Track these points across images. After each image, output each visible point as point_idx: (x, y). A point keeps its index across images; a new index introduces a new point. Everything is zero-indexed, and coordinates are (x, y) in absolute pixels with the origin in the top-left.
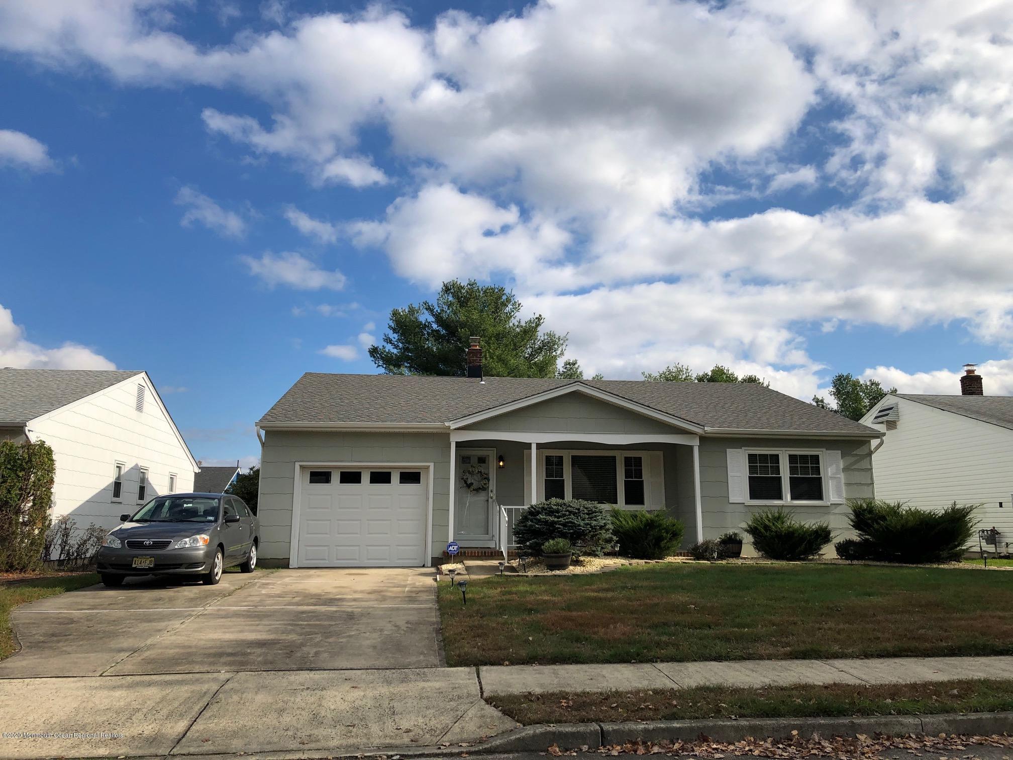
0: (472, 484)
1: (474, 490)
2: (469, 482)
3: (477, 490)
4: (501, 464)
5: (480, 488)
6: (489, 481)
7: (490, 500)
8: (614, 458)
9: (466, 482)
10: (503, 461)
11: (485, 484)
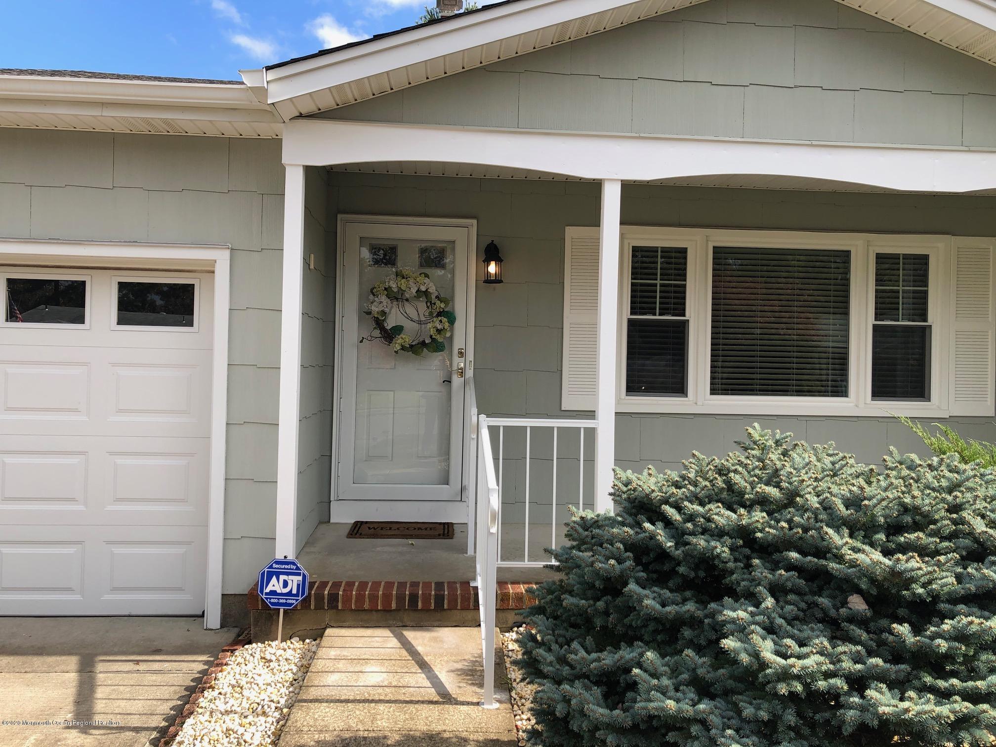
0: (398, 329)
1: (403, 348)
2: (390, 324)
3: (417, 348)
4: (492, 268)
5: (423, 344)
6: (452, 320)
7: (457, 381)
8: (845, 256)
9: (379, 323)
10: (498, 260)
11: (439, 331)
